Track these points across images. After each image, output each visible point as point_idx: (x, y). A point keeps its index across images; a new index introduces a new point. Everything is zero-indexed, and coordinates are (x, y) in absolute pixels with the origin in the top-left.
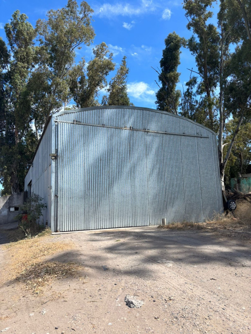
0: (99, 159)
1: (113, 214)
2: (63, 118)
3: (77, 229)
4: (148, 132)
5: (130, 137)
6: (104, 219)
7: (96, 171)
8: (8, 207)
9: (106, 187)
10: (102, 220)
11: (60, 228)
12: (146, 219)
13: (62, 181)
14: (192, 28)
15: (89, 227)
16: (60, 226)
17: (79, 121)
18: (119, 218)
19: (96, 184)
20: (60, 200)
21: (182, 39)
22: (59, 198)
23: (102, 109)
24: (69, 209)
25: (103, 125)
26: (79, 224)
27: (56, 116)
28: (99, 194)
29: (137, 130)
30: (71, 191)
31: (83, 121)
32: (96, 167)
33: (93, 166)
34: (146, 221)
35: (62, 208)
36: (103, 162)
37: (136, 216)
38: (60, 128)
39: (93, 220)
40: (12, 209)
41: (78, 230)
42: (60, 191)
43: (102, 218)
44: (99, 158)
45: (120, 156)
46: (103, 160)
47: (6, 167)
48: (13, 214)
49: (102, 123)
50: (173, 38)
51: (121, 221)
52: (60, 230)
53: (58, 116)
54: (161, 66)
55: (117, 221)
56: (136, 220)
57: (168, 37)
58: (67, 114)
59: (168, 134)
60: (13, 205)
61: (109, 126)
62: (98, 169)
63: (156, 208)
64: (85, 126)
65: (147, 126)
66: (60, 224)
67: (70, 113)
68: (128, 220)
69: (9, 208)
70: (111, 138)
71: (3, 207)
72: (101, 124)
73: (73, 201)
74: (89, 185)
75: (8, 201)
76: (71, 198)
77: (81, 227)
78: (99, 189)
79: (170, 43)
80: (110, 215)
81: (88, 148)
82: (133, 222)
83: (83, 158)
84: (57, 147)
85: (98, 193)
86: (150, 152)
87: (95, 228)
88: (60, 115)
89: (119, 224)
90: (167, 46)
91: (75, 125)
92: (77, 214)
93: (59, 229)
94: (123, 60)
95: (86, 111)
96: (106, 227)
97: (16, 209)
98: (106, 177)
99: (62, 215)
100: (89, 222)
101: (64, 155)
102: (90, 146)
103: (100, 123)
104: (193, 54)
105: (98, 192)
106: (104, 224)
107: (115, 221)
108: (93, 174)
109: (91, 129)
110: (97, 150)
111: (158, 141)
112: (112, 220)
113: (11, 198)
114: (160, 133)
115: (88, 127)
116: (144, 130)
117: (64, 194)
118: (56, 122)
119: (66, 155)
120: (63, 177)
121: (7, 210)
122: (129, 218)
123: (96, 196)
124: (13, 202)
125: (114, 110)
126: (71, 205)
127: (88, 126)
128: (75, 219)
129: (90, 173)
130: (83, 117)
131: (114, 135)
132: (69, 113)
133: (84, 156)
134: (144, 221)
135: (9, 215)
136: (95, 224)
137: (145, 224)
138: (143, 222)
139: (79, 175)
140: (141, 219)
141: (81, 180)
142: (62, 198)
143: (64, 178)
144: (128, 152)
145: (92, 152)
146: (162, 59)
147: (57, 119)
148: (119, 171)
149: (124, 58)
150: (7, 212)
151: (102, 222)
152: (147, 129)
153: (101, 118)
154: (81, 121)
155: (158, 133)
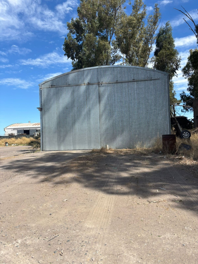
2: (45, 86)
6: (69, 145)
13: (45, 123)
20: (44, 134)
25: (69, 85)
27: (41, 85)
29: (93, 84)
30: (50, 128)
31: (56, 85)
35: (45, 138)
38: (43, 92)
39: (62, 145)
41: (54, 150)
42: (44, 128)
49: (68, 83)
59: (119, 83)
61: (72, 85)
65: (101, 80)
87: (64, 149)
88: (43, 84)
91: (50, 88)
93: (44, 149)
96: (71, 149)
111: (110, 89)
112: (74, 145)
114: (112, 83)
116: (98, 83)
131: (75, 91)
133: (57, 107)
136: (64, 147)
141: (55, 122)
143: (46, 121)
144: (86, 100)
152: (101, 82)
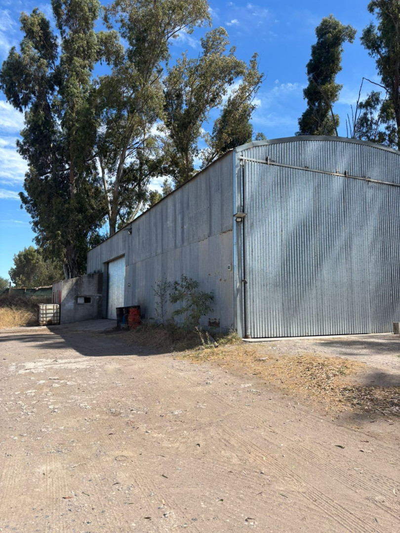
0: (303, 225)
1: (323, 313)
2: (251, 155)
3: (274, 335)
4: (369, 181)
5: (346, 189)
6: (310, 321)
7: (298, 243)
8: (74, 297)
9: (311, 270)
10: (308, 323)
11: (251, 333)
12: (367, 323)
13: (252, 258)
14: (377, 10)
15: (290, 333)
16: (251, 329)
17: (273, 159)
18: (330, 320)
19: (299, 265)
20: (250, 288)
21: (347, 28)
22: (248, 285)
23: (304, 141)
24: (262, 302)
25: (305, 167)
26: (276, 328)
27: (241, 150)
28: (303, 281)
29: (355, 178)
30: (265, 274)
31: (278, 160)
32: (298, 237)
33: (294, 235)
34: (367, 325)
35: (253, 301)
36: (308, 228)
37: (353, 317)
38: (249, 171)
39: (295, 322)
40: (81, 301)
42: (250, 274)
43: (308, 319)
44: (303, 221)
45: (332, 219)
46: (308, 226)
47: (60, 233)
48: (82, 307)
49: (304, 163)
50: (331, 26)
51: (333, 325)
52: (251, 335)
53: (244, 150)
54: (309, 73)
55: (328, 324)
56: (354, 324)
57: (322, 24)
58: (256, 147)
59: (396, 186)
60: (83, 294)
61: (314, 169)
62: (300, 239)
63: (379, 306)
64: (282, 169)
65: (368, 171)
66: (251, 326)
67: (261, 146)
68: (342, 324)
69: (76, 298)
70: (317, 190)
71: (67, 296)
72: (303, 166)
73: (267, 289)
74: (288, 266)
75: (75, 287)
76: (264, 286)
77: (279, 331)
78: (303, 273)
79: (325, 34)
80: (318, 315)
81: (287, 204)
82: (349, 326)
83: (279, 221)
84: (242, 202)
85: (301, 279)
86: (371, 214)
87: (298, 334)
88: (247, 149)
89: (330, 329)
90: (319, 39)
91: (268, 166)
92: (273, 311)
93: (249, 334)
94: (253, 59)
95: (283, 144)
96: (313, 333)
97: (87, 300)
98: (312, 253)
99: (253, 312)
100: (290, 325)
101: (253, 216)
102: (289, 202)
103: (302, 164)
104: (371, 53)
105: (301, 277)
106: (311, 329)
107: (326, 325)
108: (294, 248)
109: (290, 174)
110: (300, 209)
111: (382, 197)
112: (321, 322)
113: (79, 282)
114: (385, 184)
115: (287, 170)
116: (363, 179)
117: (256, 279)
118: (241, 160)
119: (256, 216)
120: (252, 252)
121: (73, 301)
122: (344, 321)
123: (299, 283)
124: (83, 289)
125: (321, 143)
126: (264, 297)
127: (287, 168)
128: (270, 319)
129: (290, 247)
130: (278, 153)
131: (323, 185)
132: (258, 146)
133: (282, 219)
134: (364, 325)
135: (76, 309)
136: (298, 328)
137: (365, 331)
138: (362, 328)
139: (274, 249)
140: (360, 322)
142: (253, 284)
143: (255, 254)
144: (343, 213)
145: (292, 211)
146: (311, 60)
147: (242, 156)
148: (330, 244)
149: (254, 57)
150: (73, 305)
151: (308, 325)
152: (366, 177)
153: (303, 156)
154: (275, 160)
155: (383, 183)
